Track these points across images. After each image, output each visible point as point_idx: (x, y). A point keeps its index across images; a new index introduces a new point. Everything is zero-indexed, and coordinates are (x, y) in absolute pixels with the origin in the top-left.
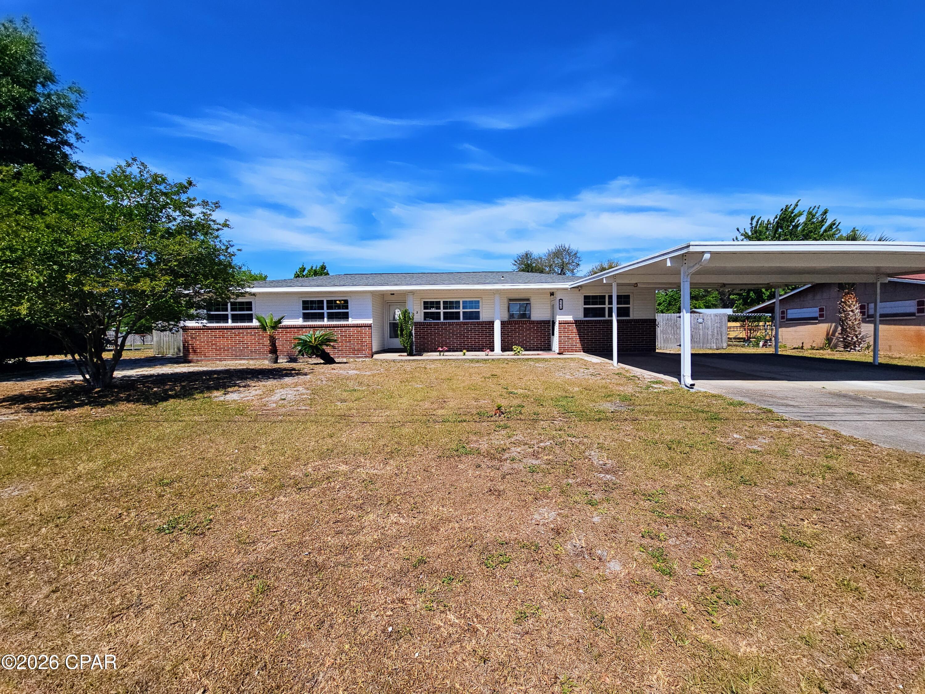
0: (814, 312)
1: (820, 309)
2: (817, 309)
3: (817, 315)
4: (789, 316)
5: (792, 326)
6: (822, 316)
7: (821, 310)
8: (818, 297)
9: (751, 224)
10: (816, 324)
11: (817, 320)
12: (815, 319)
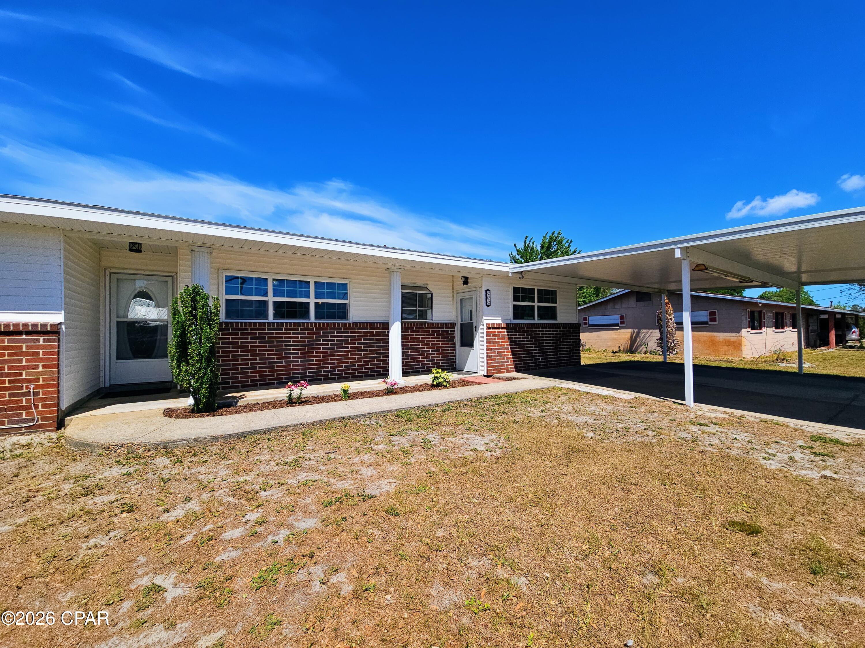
0: (616, 319)
1: (620, 316)
2: (618, 317)
3: (618, 321)
4: (591, 323)
5: (595, 332)
6: (622, 323)
7: (622, 317)
8: (617, 307)
9: (525, 243)
10: (617, 329)
11: (618, 326)
12: (617, 325)
